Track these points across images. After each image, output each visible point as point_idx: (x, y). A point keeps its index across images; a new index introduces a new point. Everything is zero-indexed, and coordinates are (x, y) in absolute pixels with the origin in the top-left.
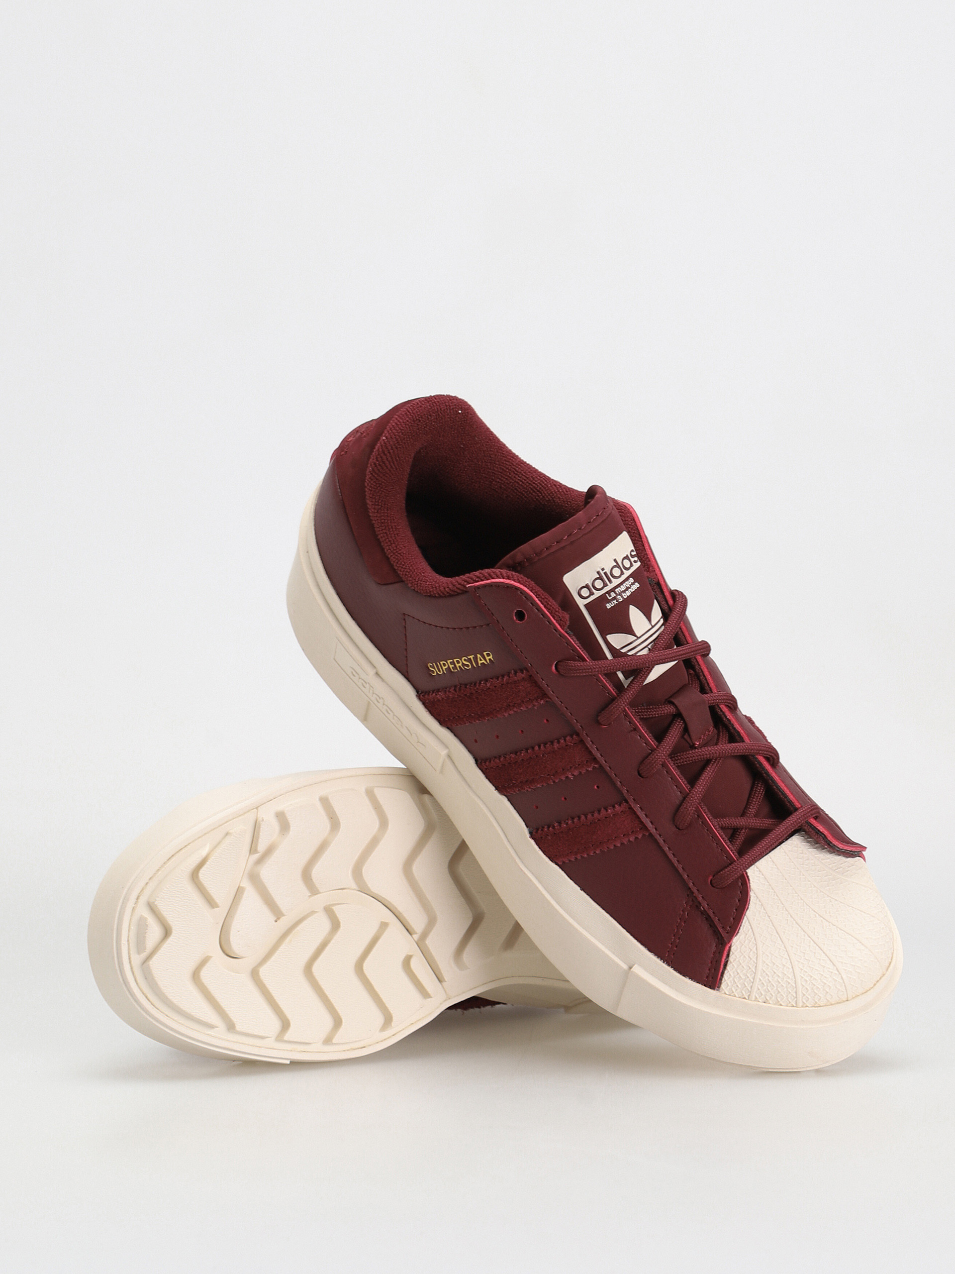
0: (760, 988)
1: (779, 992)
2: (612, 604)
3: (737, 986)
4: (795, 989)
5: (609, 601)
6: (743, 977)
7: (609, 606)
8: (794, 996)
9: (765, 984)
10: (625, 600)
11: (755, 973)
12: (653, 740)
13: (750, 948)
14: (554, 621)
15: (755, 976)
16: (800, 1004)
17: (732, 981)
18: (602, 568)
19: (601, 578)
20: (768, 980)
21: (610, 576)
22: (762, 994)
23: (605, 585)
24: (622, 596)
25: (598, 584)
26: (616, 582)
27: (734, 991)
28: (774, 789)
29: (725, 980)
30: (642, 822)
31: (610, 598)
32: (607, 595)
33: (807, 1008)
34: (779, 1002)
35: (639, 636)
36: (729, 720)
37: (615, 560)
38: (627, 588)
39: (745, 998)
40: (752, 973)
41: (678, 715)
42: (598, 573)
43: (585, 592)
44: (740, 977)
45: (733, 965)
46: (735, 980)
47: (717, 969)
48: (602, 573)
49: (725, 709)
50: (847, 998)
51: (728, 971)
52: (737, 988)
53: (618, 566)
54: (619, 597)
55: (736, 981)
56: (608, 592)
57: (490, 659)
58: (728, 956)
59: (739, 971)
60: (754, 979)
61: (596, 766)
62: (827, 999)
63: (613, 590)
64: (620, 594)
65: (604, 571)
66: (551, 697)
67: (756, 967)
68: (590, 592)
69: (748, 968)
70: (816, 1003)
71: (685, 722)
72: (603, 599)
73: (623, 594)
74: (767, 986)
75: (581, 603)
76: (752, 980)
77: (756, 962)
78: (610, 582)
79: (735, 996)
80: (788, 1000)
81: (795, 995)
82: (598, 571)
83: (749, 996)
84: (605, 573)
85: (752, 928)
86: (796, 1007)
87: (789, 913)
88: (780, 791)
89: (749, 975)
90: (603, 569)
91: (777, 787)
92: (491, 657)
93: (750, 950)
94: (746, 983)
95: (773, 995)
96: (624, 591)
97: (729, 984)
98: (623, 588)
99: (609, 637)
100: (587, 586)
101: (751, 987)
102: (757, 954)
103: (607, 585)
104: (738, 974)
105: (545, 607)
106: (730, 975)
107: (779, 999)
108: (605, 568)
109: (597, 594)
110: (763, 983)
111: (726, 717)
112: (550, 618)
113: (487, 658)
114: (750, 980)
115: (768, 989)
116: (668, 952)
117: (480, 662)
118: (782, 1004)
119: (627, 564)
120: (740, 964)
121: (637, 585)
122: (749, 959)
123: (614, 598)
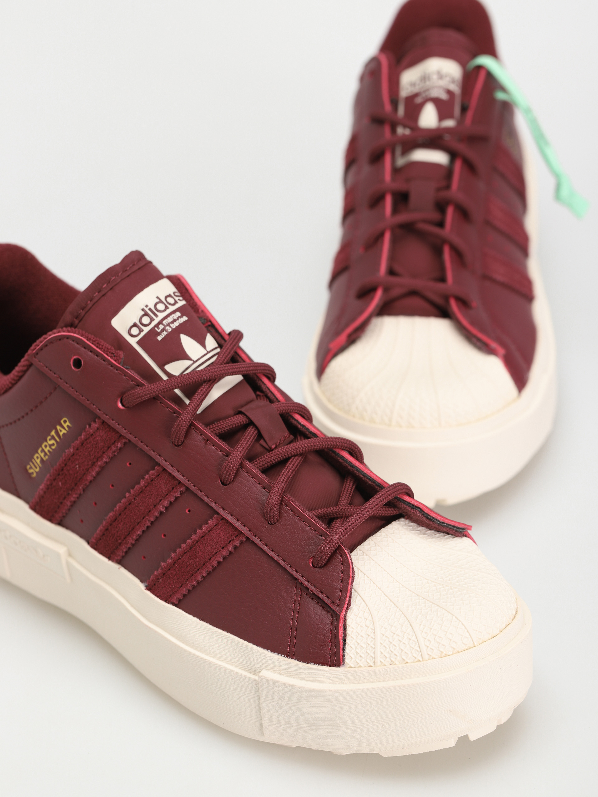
0: (383, 651)
1: (402, 650)
2: (162, 336)
3: (361, 656)
4: (418, 644)
5: (159, 334)
6: (364, 646)
7: (160, 338)
8: (418, 651)
9: (387, 646)
10: (173, 330)
11: (375, 639)
12: (227, 446)
13: (365, 618)
14: (109, 358)
15: (375, 641)
16: (426, 657)
17: (355, 654)
18: (145, 305)
19: (146, 314)
20: (389, 641)
21: (155, 311)
22: (386, 657)
23: (152, 320)
24: (170, 327)
25: (146, 320)
26: (161, 316)
27: (358, 662)
28: (361, 478)
29: (348, 654)
30: (236, 529)
31: (159, 331)
32: (156, 329)
33: (434, 660)
34: (404, 660)
35: (195, 360)
36: (303, 426)
37: (158, 298)
38: (175, 320)
39: (371, 666)
40: (372, 639)
41: (251, 423)
42: (143, 310)
43: (135, 331)
44: (361, 646)
45: (352, 637)
46: (357, 650)
47: (337, 646)
48: (147, 309)
49: (297, 417)
50: (474, 644)
51: (349, 644)
52: (360, 658)
53: (161, 302)
54: (168, 328)
55: (359, 652)
56: (157, 326)
57: (68, 426)
58: (345, 629)
59: (359, 641)
60: (375, 645)
61: (182, 489)
62: (452, 647)
63: (160, 322)
64: (168, 325)
65: (148, 308)
66: (124, 435)
67: (374, 633)
68: (139, 330)
69: (367, 636)
70: (442, 652)
71: (257, 428)
72: (153, 333)
73: (171, 325)
74: (390, 648)
75: (133, 342)
76: (374, 646)
77: (373, 628)
78: (156, 316)
79: (360, 666)
80: (413, 656)
81: (418, 649)
82: (142, 308)
83: (374, 662)
84: (150, 309)
85: (364, 601)
86: (423, 661)
87: (400, 584)
88: (368, 478)
89: (369, 642)
90: (147, 306)
91: (363, 475)
92: (68, 423)
93: (365, 620)
94: (368, 651)
95: (397, 654)
96: (172, 322)
97: (353, 656)
98: (170, 319)
99: (168, 367)
100: (135, 325)
101: (374, 653)
102: (373, 621)
103: (154, 320)
104: (358, 644)
105: (97, 347)
106: (351, 647)
107: (404, 658)
108: (148, 305)
109: (146, 330)
110: (384, 646)
111: (300, 424)
112: (103, 355)
113: (65, 426)
114: (371, 647)
115: (391, 650)
116: (289, 646)
117: (61, 434)
118: (408, 661)
119: (171, 300)
120: (359, 634)
121: (185, 318)
122: (367, 628)
123: (163, 330)
